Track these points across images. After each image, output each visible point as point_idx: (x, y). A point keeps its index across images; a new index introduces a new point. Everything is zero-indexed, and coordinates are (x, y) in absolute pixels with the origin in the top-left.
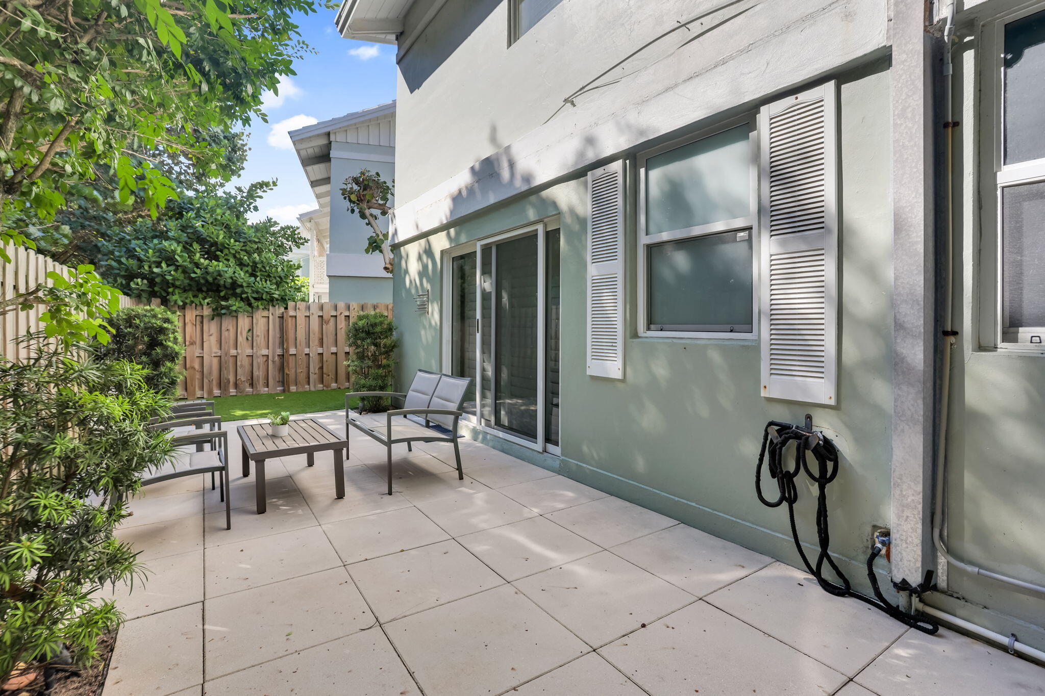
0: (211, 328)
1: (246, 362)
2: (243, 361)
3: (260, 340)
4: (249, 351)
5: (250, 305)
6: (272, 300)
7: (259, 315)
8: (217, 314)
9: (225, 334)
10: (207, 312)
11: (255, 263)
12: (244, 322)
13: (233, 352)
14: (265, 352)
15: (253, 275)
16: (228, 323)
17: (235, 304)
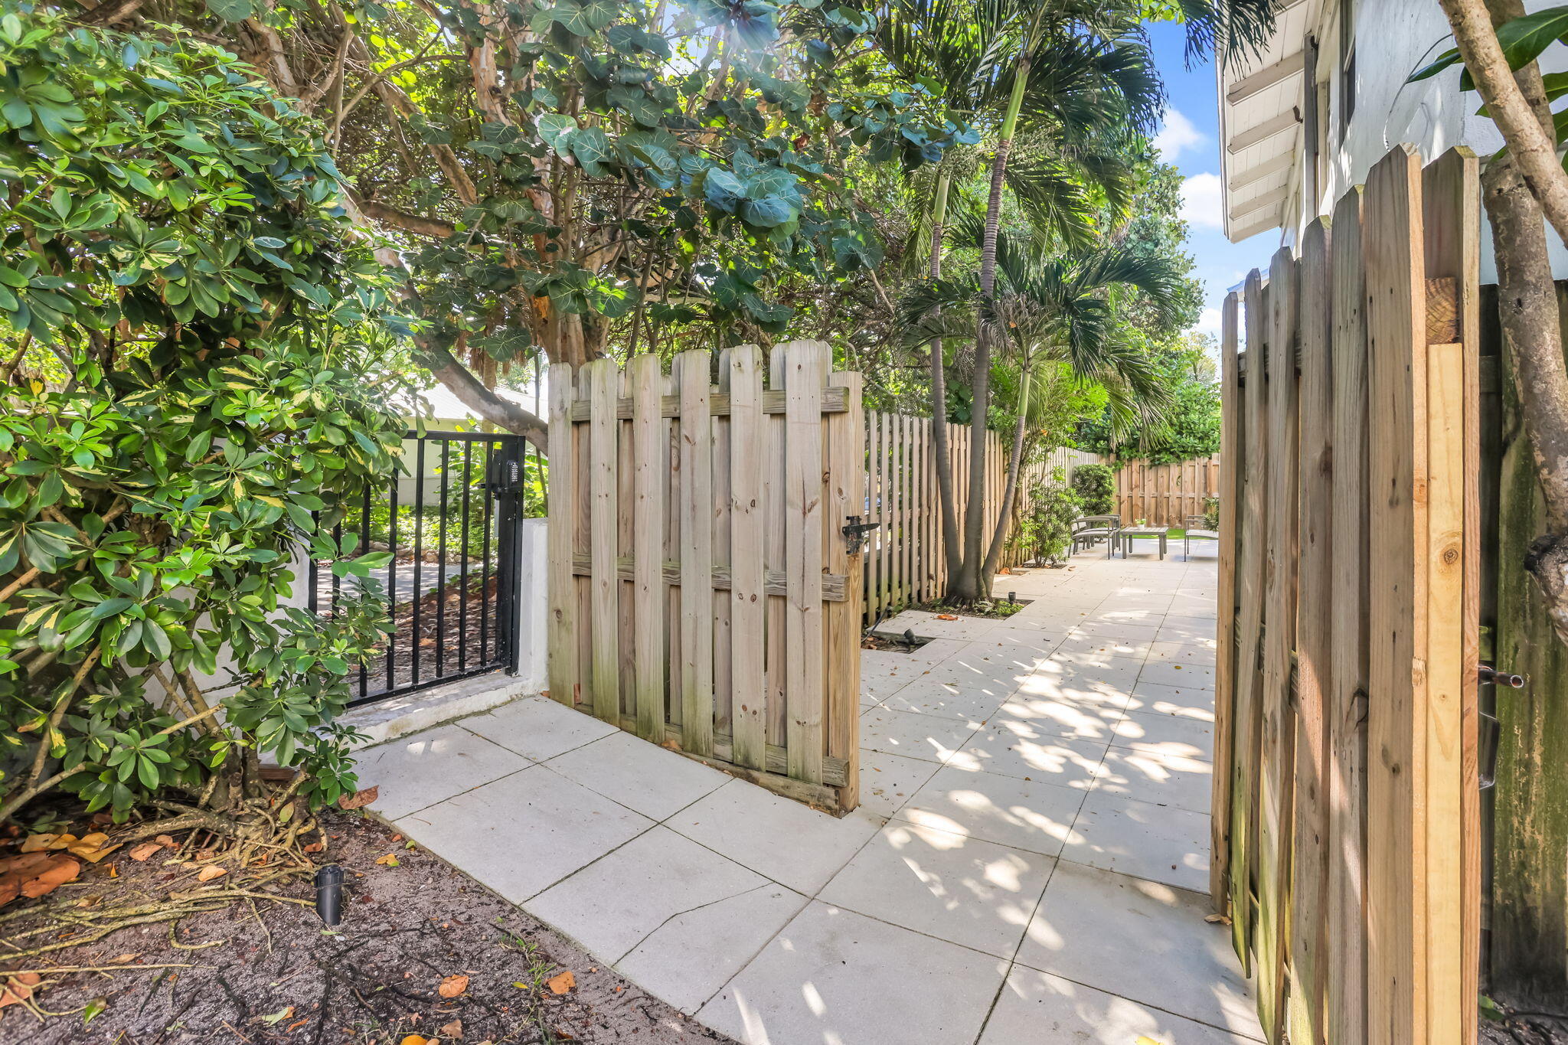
0: (1150, 475)
1: (1176, 502)
2: (1174, 501)
3: (1188, 485)
4: (1178, 494)
5: (1178, 457)
6: (1196, 453)
7: (1187, 464)
8: (1155, 464)
9: (1160, 480)
10: (1147, 463)
11: (1181, 423)
12: (1174, 470)
13: (1166, 494)
14: (1191, 495)
15: (1180, 433)
16: (1162, 471)
17: (1165, 457)
